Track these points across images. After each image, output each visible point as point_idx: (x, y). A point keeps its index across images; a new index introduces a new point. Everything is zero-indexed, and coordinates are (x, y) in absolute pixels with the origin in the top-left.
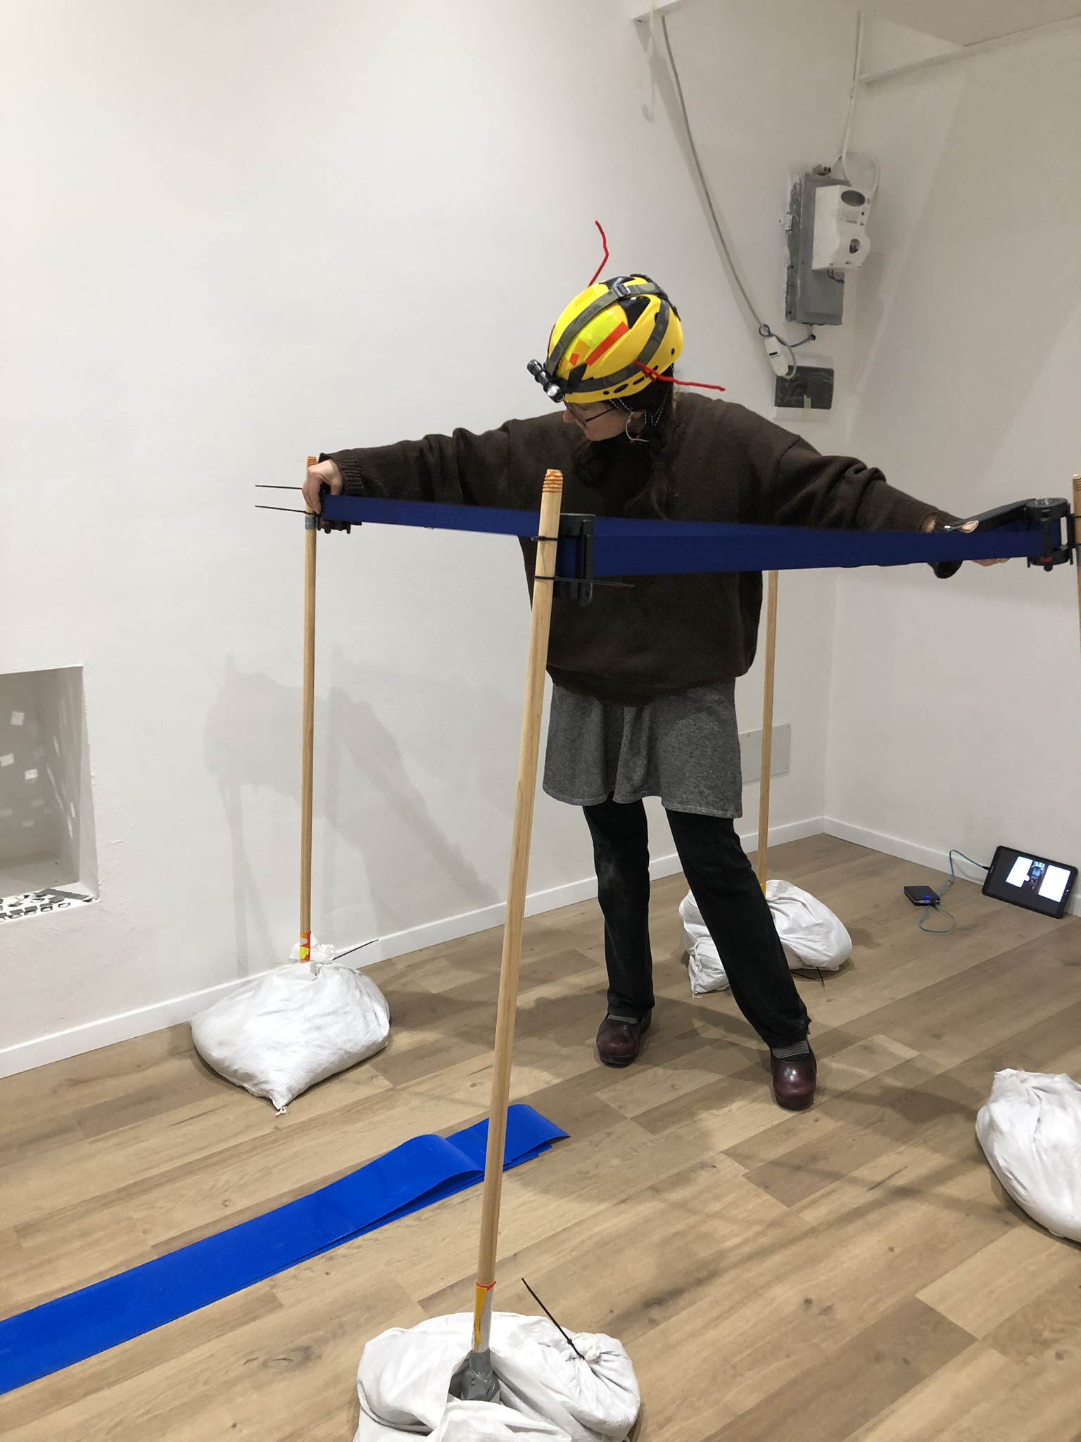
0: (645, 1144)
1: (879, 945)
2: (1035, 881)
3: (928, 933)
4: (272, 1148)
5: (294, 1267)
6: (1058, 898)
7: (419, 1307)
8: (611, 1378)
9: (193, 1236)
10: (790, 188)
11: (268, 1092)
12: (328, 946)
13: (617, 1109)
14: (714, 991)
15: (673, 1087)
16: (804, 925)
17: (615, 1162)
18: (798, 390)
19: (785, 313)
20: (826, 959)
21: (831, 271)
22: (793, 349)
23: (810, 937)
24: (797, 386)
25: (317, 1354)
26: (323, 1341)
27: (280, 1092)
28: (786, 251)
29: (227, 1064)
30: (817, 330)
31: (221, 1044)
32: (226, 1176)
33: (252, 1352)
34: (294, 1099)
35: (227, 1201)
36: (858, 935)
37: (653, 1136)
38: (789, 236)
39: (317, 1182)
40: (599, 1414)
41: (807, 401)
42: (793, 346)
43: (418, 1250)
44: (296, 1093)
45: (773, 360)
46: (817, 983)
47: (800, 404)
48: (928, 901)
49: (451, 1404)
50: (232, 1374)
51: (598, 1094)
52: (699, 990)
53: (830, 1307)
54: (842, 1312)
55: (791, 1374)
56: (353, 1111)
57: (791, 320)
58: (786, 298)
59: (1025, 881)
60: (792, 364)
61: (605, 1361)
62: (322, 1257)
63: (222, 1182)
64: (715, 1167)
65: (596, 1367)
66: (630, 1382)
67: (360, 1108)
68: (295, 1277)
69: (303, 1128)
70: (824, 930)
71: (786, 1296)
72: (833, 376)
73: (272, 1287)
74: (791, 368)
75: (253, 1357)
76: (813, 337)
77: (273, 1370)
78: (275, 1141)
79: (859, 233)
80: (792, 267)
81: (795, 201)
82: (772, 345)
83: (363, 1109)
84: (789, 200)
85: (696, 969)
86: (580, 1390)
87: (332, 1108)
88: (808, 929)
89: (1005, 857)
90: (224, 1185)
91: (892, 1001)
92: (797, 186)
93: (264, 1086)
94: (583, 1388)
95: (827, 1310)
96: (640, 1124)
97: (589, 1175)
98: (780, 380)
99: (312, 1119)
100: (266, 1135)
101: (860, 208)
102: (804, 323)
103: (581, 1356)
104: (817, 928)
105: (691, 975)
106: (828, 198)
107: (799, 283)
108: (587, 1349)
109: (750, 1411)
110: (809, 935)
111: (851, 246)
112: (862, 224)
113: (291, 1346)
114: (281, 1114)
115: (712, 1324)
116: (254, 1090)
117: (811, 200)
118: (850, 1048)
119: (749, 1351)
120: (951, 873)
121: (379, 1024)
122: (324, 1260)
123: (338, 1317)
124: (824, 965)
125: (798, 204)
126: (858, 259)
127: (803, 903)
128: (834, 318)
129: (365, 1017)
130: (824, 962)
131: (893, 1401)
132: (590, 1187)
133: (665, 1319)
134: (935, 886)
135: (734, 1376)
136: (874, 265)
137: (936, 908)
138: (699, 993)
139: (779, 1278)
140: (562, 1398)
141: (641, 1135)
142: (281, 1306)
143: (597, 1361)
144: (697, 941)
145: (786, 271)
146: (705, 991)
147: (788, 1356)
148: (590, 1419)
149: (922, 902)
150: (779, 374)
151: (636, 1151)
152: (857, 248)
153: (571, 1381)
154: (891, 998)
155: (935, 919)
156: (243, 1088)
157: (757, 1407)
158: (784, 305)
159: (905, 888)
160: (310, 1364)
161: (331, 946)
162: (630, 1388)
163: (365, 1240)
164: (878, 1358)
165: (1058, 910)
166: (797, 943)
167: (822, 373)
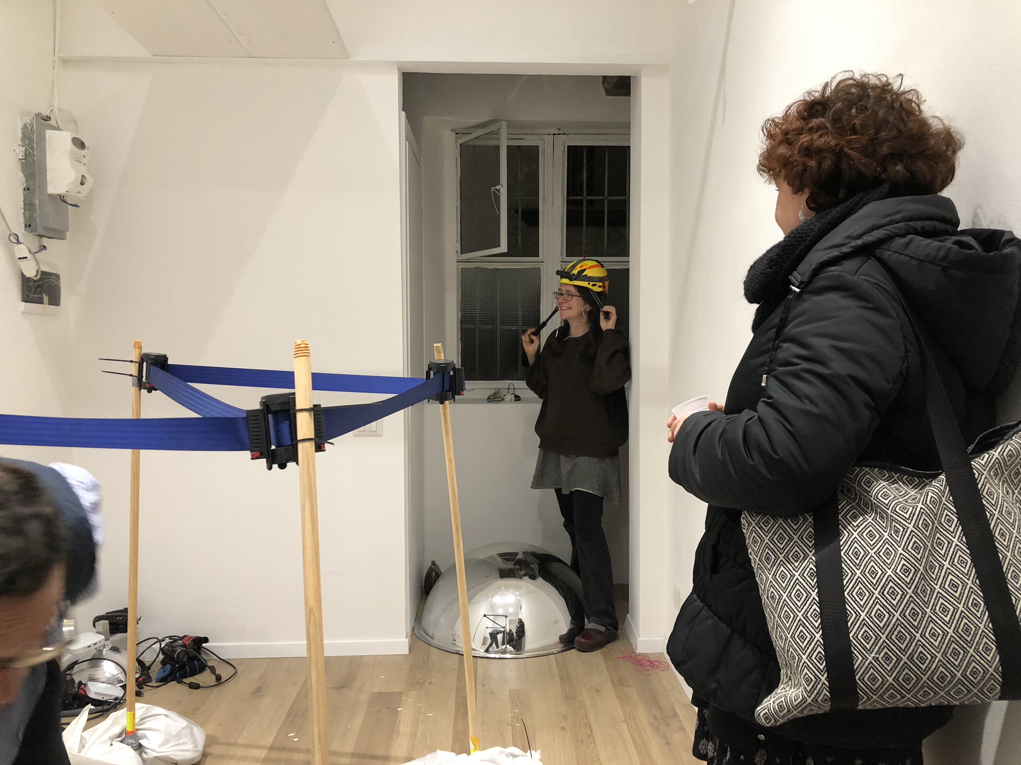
10: (20, 126)
16: (174, 733)
18: (40, 289)
19: (23, 225)
21: (64, 197)
22: (35, 255)
23: (181, 741)
24: (39, 286)
28: (21, 176)
30: (45, 241)
38: (22, 163)
41: (46, 298)
42: (35, 253)
45: (23, 264)
47: (41, 302)
57: (30, 232)
58: (24, 213)
72: (60, 280)
74: (37, 271)
76: (45, 247)
79: (88, 172)
80: (28, 189)
81: (26, 137)
82: (21, 251)
84: (20, 135)
88: (178, 735)
92: (28, 126)
98: (27, 281)
101: (83, 152)
102: (37, 236)
106: (59, 140)
107: (37, 202)
110: (180, 739)
112: (84, 164)
117: (42, 139)
125: (31, 140)
126: (85, 190)
127: (164, 715)
128: (59, 234)
145: (21, 190)
150: (27, 276)
158: (22, 219)
166: (175, 750)
167: (53, 277)
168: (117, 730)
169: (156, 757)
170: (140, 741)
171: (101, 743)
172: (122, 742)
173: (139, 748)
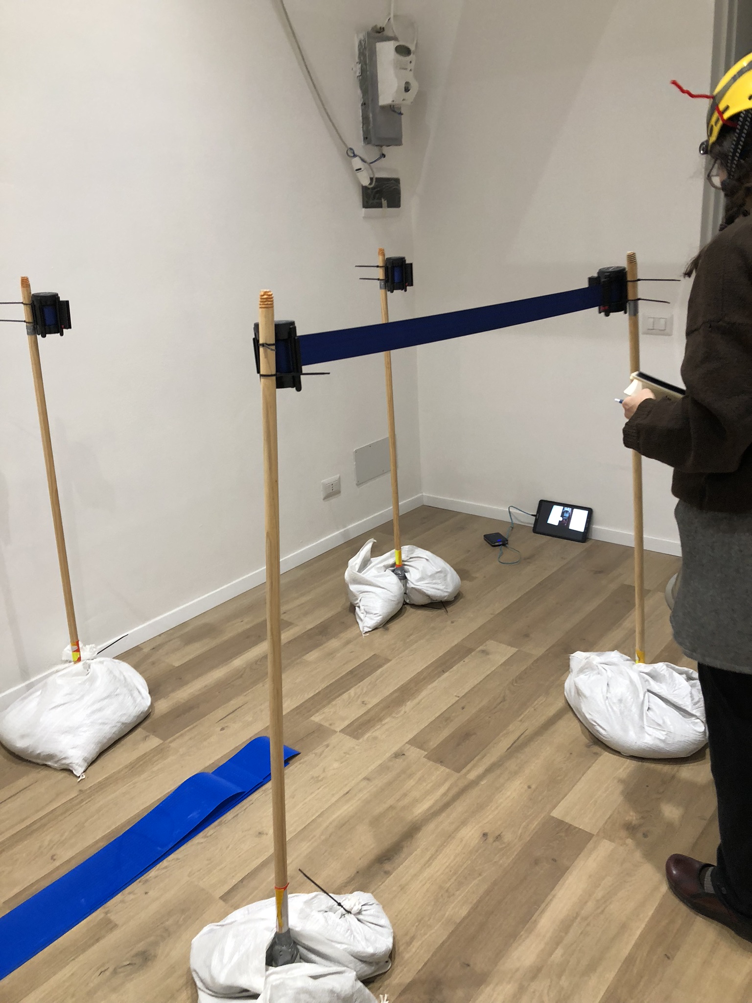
0: (354, 748)
1: (476, 578)
2: (566, 520)
3: (504, 565)
4: (81, 807)
5: (119, 895)
6: (582, 529)
7: (221, 903)
8: (372, 921)
9: (34, 888)
10: (356, 43)
11: (68, 765)
12: (91, 645)
13: (328, 726)
14: (375, 629)
15: (363, 702)
16: (430, 574)
17: (336, 765)
18: (377, 195)
19: (362, 138)
20: (446, 594)
21: (392, 106)
22: (372, 164)
23: (434, 581)
24: (377, 192)
25: (153, 954)
26: (156, 944)
27: (78, 763)
28: (359, 92)
29: (30, 750)
30: (385, 150)
31: (23, 737)
32: (48, 837)
33: (103, 965)
34: (89, 766)
35: (55, 855)
36: (463, 573)
37: (358, 741)
38: (359, 80)
39: (123, 825)
40: (370, 950)
41: (384, 202)
42: (371, 163)
43: (210, 860)
44: (90, 761)
45: (359, 174)
46: (442, 611)
47: (380, 206)
48: (501, 543)
49: (268, 972)
50: (92, 985)
51: (313, 718)
52: (367, 629)
53: (499, 835)
54: (508, 837)
55: (485, 887)
56: (137, 766)
57: (368, 144)
58: (363, 127)
59: (560, 521)
60: (372, 176)
61: (365, 910)
62: (140, 882)
63: (46, 843)
64: (404, 754)
65: (360, 917)
66: (384, 921)
67: (141, 763)
68: (122, 901)
69: (101, 787)
70: (442, 575)
71: (470, 834)
72: (399, 183)
73: (106, 913)
74: (371, 179)
75: (106, 968)
76: (384, 156)
77: (122, 975)
78: (82, 801)
79: (410, 77)
80: (365, 104)
81: (362, 54)
82: (357, 163)
83: (144, 762)
84: (357, 52)
85: (362, 616)
86: (354, 936)
87: (121, 767)
88: (432, 576)
89: (545, 507)
90: (49, 845)
91: (493, 616)
92: (362, 41)
93: (64, 762)
94: (355, 934)
95: (498, 837)
96: (347, 734)
97: (320, 779)
98: (365, 189)
99: (107, 779)
100: (73, 798)
101: (408, 58)
102: (376, 146)
103: (349, 912)
104: (438, 575)
105: (358, 620)
106: (386, 51)
107: (371, 115)
108: (352, 906)
109: (465, 918)
110: (434, 580)
111: (405, 87)
112: (411, 71)
113: (133, 952)
114: (81, 780)
115: (427, 865)
116: (56, 765)
117: (373, 53)
118: (473, 653)
119: (454, 878)
120: (511, 521)
121: (143, 698)
122: (141, 884)
123: (162, 923)
124: (446, 598)
125: (364, 56)
126: (409, 96)
127: (426, 559)
128: (396, 141)
129: (132, 695)
130: (445, 597)
131: (553, 888)
132: (323, 787)
133: (394, 869)
134: (503, 532)
135: (449, 897)
136: (421, 100)
137: (506, 547)
138: (366, 632)
139: (464, 823)
140: (345, 946)
141: (349, 742)
142: (116, 926)
143: (360, 913)
144: (359, 596)
145: (360, 106)
146: (370, 630)
147: (480, 875)
148: (364, 955)
149: (497, 544)
150: (364, 185)
151: (348, 754)
152: (409, 88)
153: (347, 932)
154: (492, 614)
155: (508, 554)
156: (46, 765)
157: (469, 914)
158: (361, 133)
159: (485, 536)
160: (149, 963)
161: (93, 645)
162: (385, 925)
163: (169, 861)
164: (536, 862)
165: (584, 537)
166: (427, 587)
167: (392, 181)
168: (391, 561)
169: (412, 588)
170: (406, 574)
171: (378, 568)
172: (393, 571)
173: (403, 578)
